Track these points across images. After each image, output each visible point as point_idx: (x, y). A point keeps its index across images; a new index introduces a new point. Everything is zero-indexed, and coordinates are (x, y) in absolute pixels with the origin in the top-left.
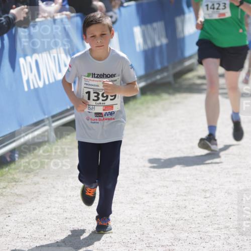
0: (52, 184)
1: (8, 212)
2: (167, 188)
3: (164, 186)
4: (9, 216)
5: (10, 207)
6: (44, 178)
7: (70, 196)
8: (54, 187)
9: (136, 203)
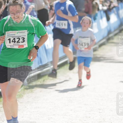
0: (25, 106)
1: (3, 119)
2: (81, 107)
3: (79, 107)
4: (3, 121)
5: (4, 117)
6: (21, 103)
7: (33, 112)
8: (26, 107)
9: (66, 115)
